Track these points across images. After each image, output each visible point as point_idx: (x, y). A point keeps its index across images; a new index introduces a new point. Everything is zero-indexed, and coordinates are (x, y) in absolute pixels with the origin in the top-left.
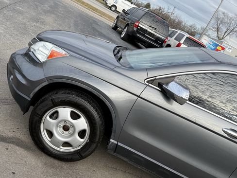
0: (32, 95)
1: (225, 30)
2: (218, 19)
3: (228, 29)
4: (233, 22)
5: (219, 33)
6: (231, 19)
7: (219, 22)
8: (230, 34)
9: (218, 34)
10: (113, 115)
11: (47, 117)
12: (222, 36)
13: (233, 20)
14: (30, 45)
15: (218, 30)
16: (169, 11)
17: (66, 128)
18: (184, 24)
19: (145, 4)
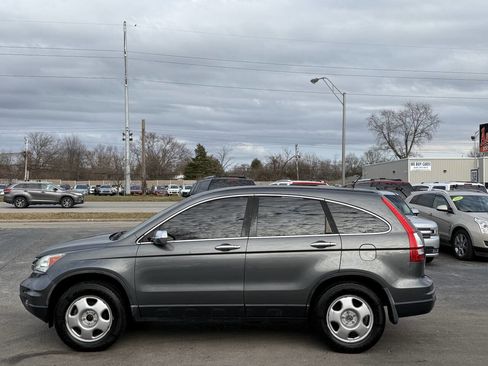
0: (47, 303)
1: (402, 138)
2: (381, 128)
3: (407, 135)
4: (408, 120)
5: (397, 148)
6: (402, 116)
7: (385, 132)
8: (416, 139)
9: (395, 151)
10: (122, 283)
11: (69, 316)
12: (404, 151)
13: (406, 117)
14: (33, 267)
15: (391, 145)
16: (291, 156)
17: (90, 318)
18: (332, 163)
19: (250, 163)
